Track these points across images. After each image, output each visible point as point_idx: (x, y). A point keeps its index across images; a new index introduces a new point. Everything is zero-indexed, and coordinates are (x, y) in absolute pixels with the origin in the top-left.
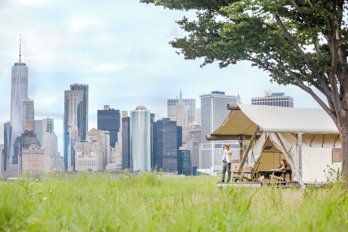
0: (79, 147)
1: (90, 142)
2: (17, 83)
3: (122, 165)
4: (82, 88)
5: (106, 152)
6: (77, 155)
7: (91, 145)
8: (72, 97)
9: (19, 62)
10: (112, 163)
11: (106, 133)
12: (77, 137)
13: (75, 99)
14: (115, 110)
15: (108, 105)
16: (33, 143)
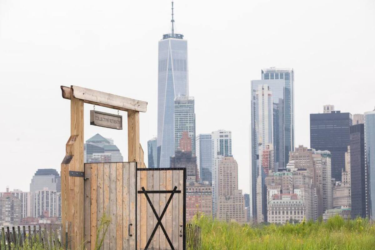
0: (275, 181)
1: (295, 171)
2: (169, 69)
3: (351, 212)
4: (282, 75)
5: (324, 189)
6: (271, 194)
7: (296, 176)
8: (263, 92)
9: (171, 33)
10: (334, 208)
11: (324, 154)
12: (272, 162)
13: (269, 95)
14: (341, 113)
15: (331, 104)
16: (191, 173)
